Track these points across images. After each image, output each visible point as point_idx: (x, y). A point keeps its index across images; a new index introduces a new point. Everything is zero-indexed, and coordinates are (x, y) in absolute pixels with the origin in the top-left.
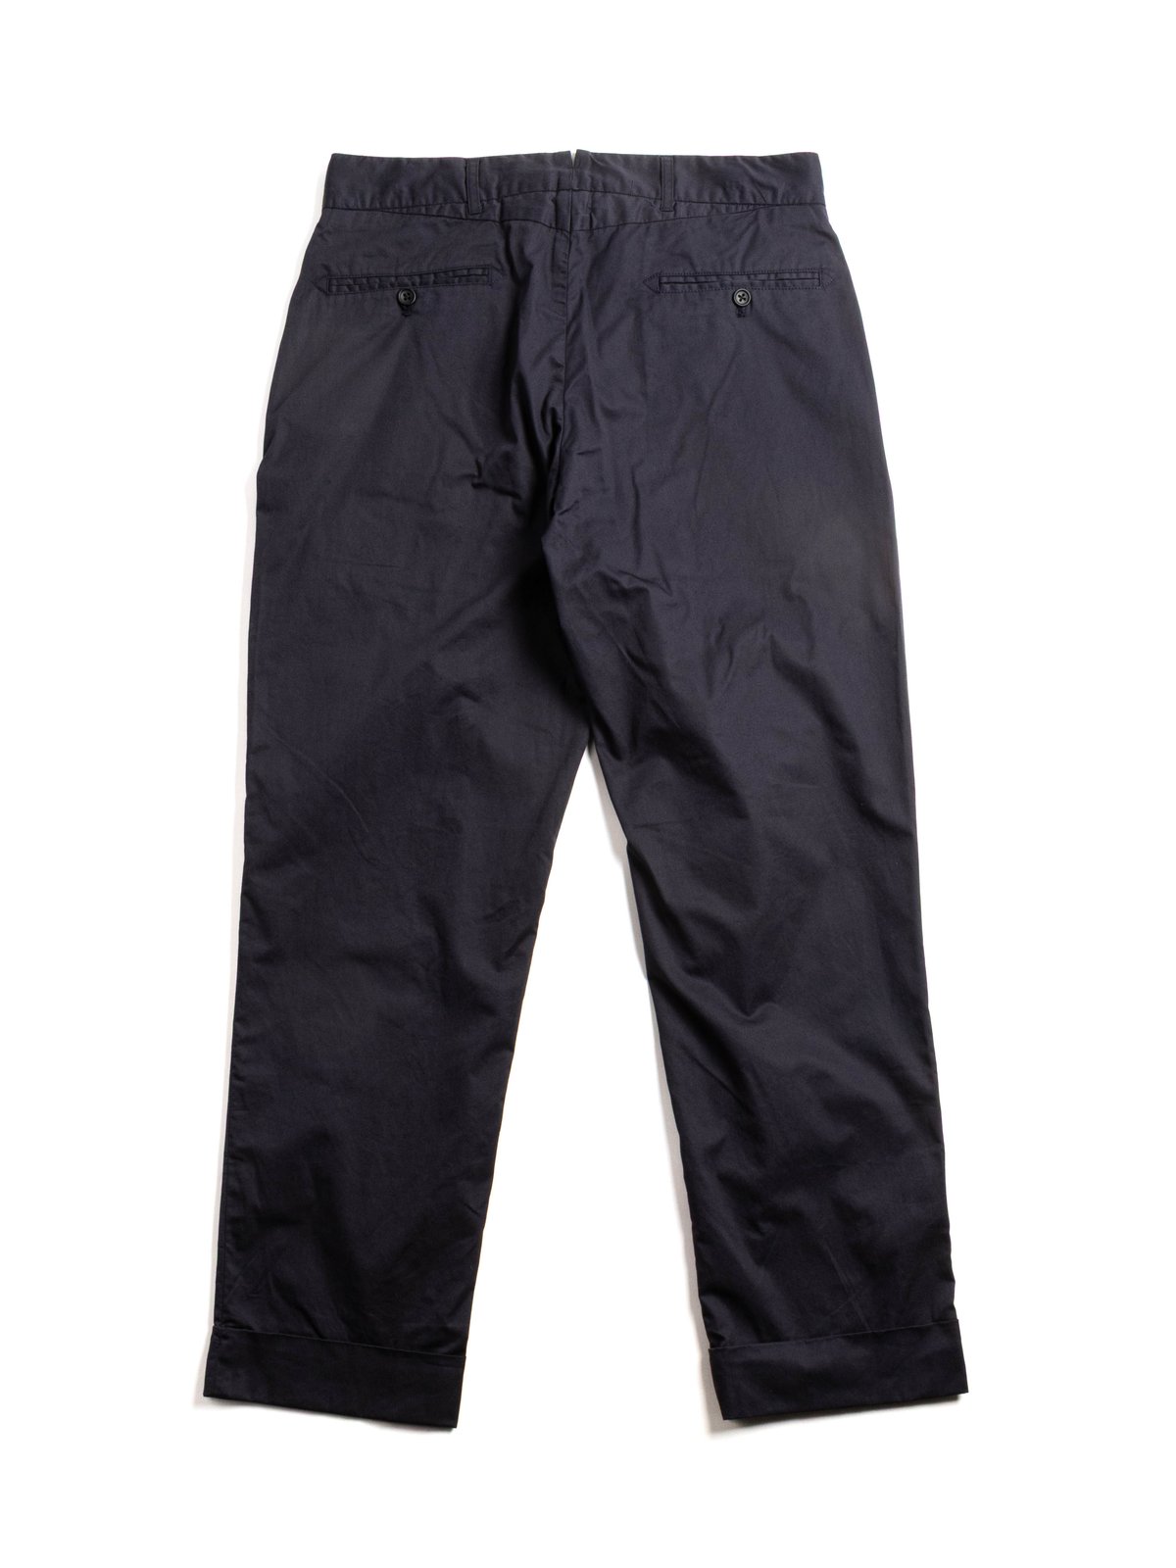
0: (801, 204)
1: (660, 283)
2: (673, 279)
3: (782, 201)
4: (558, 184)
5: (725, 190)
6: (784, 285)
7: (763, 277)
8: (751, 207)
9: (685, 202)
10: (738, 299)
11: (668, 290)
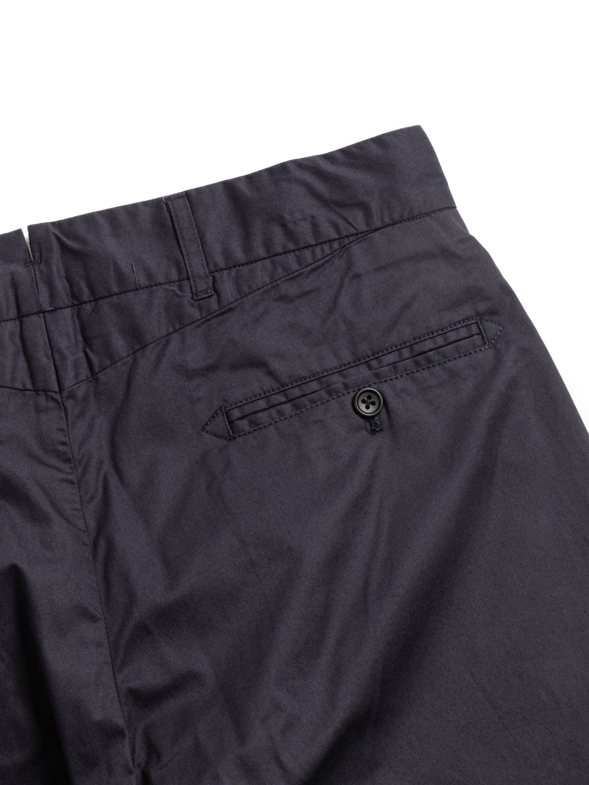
0: (412, 218)
1: (231, 422)
2: (248, 409)
3: (382, 221)
4: (18, 307)
5: (284, 226)
6: (429, 361)
7: (392, 358)
8: (336, 245)
9: (226, 269)
10: (363, 407)
11: (247, 428)
